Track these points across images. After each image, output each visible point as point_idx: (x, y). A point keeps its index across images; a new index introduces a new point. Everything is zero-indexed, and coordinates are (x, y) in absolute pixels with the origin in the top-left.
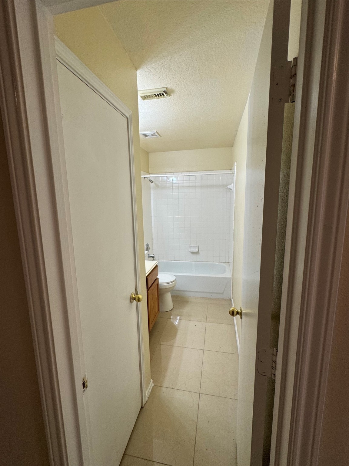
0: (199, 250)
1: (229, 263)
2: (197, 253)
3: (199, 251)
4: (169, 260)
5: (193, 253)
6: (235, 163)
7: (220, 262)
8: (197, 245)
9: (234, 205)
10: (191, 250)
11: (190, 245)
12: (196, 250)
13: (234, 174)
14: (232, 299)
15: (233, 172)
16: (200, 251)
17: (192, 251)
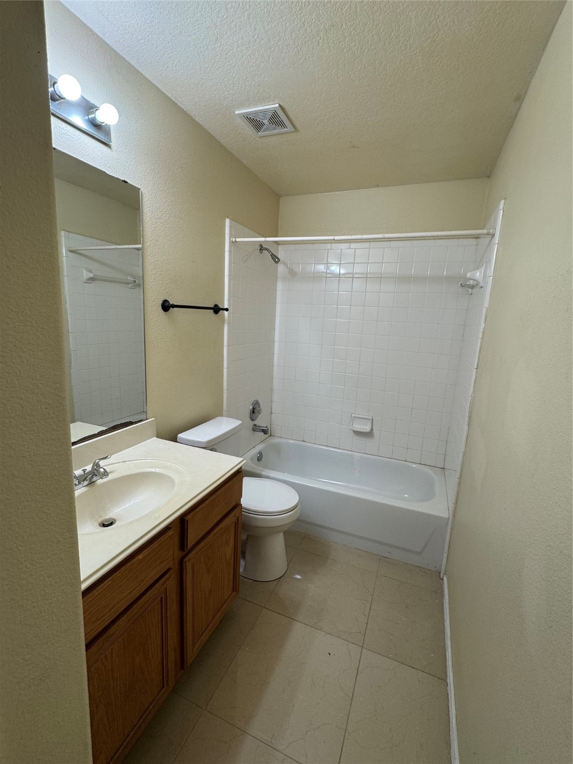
0: (374, 428)
1: (443, 468)
2: (369, 435)
3: (372, 430)
4: (303, 441)
5: (358, 433)
6: (502, 202)
7: (420, 464)
8: (370, 418)
9: (483, 325)
10: (354, 426)
11: (353, 415)
12: (366, 428)
13: (493, 235)
14: (445, 574)
15: (491, 231)
16: (374, 431)
17: (355, 430)
